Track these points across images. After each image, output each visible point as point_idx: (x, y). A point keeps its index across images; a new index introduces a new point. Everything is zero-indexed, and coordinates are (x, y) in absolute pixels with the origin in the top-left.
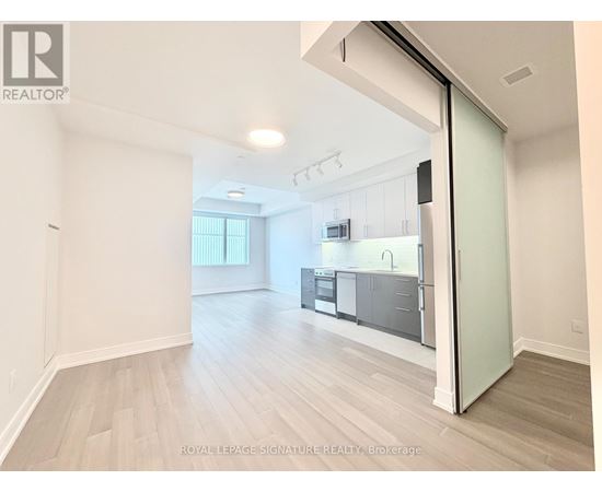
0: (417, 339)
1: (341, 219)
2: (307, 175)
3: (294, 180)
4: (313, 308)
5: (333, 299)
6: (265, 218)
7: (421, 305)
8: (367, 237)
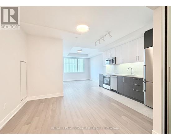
0: (143, 102)
1: (113, 57)
2: (99, 42)
3: (95, 45)
4: (103, 87)
5: (109, 84)
6: (89, 58)
7: (144, 89)
8: (122, 63)
